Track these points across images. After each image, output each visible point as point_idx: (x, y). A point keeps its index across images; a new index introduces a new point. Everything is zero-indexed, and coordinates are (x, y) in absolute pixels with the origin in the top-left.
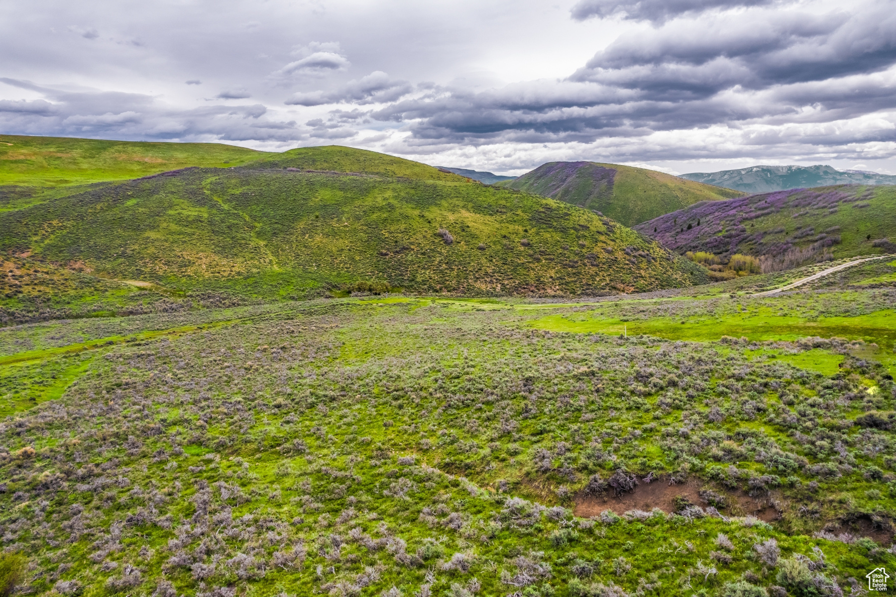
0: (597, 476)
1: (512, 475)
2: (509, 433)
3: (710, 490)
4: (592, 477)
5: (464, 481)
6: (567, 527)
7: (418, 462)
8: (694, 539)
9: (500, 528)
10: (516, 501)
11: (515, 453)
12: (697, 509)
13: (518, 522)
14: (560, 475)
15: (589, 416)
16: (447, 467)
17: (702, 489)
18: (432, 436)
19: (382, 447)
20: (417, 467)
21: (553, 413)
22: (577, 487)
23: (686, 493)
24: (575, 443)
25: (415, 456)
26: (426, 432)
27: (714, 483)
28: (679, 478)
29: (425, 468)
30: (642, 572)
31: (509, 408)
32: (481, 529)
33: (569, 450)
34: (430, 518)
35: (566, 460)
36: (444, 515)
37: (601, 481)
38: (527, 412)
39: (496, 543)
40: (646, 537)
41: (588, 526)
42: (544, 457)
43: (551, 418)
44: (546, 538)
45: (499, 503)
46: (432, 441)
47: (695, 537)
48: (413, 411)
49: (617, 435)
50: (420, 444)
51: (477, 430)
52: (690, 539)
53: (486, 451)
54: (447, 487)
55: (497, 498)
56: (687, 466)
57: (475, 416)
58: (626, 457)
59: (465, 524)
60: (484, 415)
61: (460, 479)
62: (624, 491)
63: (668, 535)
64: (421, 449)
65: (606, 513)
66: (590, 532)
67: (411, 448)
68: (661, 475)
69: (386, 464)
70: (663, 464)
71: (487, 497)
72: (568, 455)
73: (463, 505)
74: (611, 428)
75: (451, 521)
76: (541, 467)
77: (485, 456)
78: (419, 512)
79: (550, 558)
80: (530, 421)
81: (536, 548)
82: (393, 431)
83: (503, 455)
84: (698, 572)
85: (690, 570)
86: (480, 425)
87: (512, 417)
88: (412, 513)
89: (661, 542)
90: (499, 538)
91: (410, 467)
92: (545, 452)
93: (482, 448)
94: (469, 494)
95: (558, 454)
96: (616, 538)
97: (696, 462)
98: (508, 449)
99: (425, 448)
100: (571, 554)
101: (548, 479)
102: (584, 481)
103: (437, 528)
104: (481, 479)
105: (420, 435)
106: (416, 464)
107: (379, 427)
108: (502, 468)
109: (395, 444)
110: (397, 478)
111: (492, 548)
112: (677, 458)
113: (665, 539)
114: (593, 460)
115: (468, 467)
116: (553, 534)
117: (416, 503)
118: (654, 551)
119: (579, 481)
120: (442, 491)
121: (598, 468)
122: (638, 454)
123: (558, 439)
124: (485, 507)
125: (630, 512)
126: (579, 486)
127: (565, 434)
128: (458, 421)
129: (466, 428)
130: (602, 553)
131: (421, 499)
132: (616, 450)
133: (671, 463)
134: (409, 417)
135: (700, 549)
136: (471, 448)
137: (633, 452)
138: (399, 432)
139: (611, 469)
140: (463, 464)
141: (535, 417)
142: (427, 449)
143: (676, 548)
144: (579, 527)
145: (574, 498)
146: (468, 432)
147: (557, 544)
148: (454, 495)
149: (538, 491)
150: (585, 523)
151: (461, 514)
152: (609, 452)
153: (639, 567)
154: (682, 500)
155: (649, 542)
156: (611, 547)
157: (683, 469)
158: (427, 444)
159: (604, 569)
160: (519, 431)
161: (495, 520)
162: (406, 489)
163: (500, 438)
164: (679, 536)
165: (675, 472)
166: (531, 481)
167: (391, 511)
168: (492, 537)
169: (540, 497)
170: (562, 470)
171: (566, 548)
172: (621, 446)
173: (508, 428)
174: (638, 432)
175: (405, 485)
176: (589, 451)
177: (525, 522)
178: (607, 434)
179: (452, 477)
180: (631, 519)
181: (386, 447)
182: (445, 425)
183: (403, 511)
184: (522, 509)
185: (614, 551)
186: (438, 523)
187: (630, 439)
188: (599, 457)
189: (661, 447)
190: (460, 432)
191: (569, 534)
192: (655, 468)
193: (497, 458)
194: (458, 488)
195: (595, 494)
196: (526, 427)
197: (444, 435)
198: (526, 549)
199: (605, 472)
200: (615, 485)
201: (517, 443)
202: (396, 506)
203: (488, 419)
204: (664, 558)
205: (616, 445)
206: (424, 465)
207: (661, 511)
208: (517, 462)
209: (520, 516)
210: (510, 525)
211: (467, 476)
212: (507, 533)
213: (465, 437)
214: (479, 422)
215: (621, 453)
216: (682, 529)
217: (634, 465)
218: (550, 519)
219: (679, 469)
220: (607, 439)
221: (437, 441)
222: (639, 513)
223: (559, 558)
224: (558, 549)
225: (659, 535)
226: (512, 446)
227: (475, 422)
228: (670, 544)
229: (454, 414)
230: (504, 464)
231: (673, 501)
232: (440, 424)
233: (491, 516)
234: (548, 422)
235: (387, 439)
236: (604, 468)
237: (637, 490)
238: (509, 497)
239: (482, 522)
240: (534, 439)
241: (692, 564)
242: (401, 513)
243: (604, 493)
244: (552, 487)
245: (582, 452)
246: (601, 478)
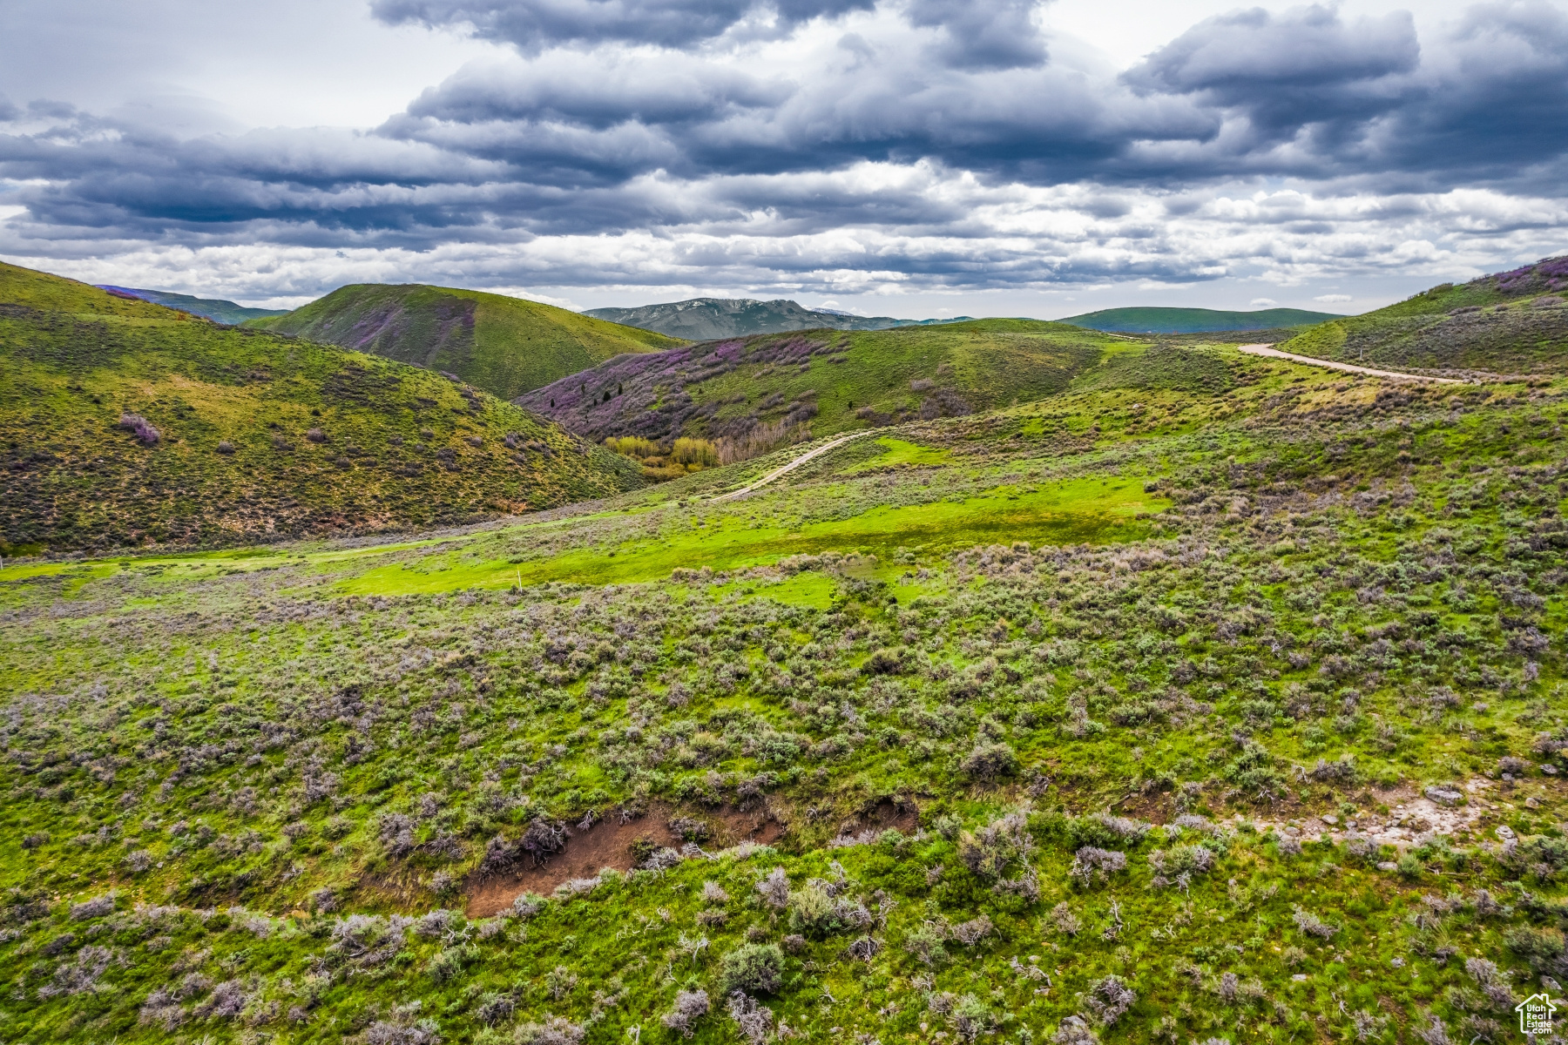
0: (500, 838)
1: (341, 875)
2: (324, 797)
3: (684, 818)
4: (490, 843)
5: (240, 914)
6: (457, 942)
7: (124, 902)
8: (670, 901)
9: (328, 982)
10: (355, 922)
11: (342, 833)
12: (668, 852)
13: (363, 960)
14: (433, 853)
15: (473, 736)
16: (197, 896)
17: (673, 819)
18: (152, 841)
19: (24, 894)
20: (123, 913)
21: (405, 744)
22: (466, 866)
23: (649, 832)
24: (452, 789)
25: (115, 892)
26: (137, 836)
27: (688, 804)
28: (635, 809)
29: (144, 910)
30: (597, 980)
31: (317, 751)
32: (286, 998)
33: (443, 805)
34: (167, 1012)
35: (440, 824)
36: (199, 993)
37: (506, 847)
38: (354, 752)
39: (322, 1014)
40: (596, 921)
41: (495, 930)
42: (398, 829)
43: (403, 754)
44: (422, 974)
45: (321, 935)
46: (153, 851)
47: (670, 898)
48: (99, 799)
49: (525, 761)
50: (124, 864)
51: (255, 807)
52: (663, 904)
53: (282, 842)
54: (200, 936)
55: (313, 927)
56: (645, 786)
57: (248, 780)
58: (544, 794)
59: (250, 997)
60: (268, 775)
61: (228, 912)
62: (550, 854)
63: (630, 906)
64: (129, 875)
65: (524, 898)
66: (499, 939)
67: (104, 878)
68: (607, 812)
69: (38, 928)
70: (607, 793)
71: (292, 930)
72: (443, 813)
73: (241, 962)
74: (514, 750)
75: (218, 1002)
76: (396, 847)
77: (279, 854)
78: (137, 1007)
79: (433, 1007)
80: (363, 768)
81: (405, 998)
82: (51, 853)
83: (318, 843)
84: (682, 952)
85: (669, 953)
86: (261, 796)
87: (326, 767)
88: (121, 1013)
89: (620, 922)
90: (328, 1003)
91: (105, 919)
92: (398, 818)
93: (271, 839)
94: (254, 934)
95: (424, 817)
96: (544, 937)
97: (657, 778)
98: (326, 830)
99: (139, 869)
100: (470, 988)
101: (411, 866)
102: (477, 852)
103: (186, 1026)
104: (277, 900)
105: (123, 846)
106: (119, 909)
107: (12, 852)
108: (318, 867)
109: (60, 880)
110: (73, 950)
111: (316, 1025)
112: (628, 776)
113: (626, 915)
114: (489, 813)
115: (244, 882)
116: (433, 964)
117: (129, 991)
118: (611, 939)
119: (469, 856)
120: (191, 947)
121: (500, 824)
122: (564, 784)
123: (420, 789)
124: (289, 953)
125: (563, 887)
126: (470, 864)
127: (433, 778)
128: (210, 797)
129: (231, 809)
130: (526, 969)
131: (140, 979)
132: (527, 787)
133: (620, 788)
134: (90, 814)
135: (681, 914)
136: (246, 845)
137: (556, 784)
138: (68, 851)
139: (522, 822)
140: (232, 881)
141: (371, 759)
142: (144, 871)
143: (644, 925)
144: (480, 937)
145: (463, 889)
146: (236, 814)
147: (443, 978)
148: (219, 947)
149: (395, 893)
150: (487, 926)
151: (239, 981)
152: (516, 792)
153: (590, 975)
154: (644, 844)
155: (602, 928)
156: (539, 954)
157: (639, 793)
158: (142, 860)
159: (533, 995)
160: (344, 790)
161: (315, 971)
162: (97, 969)
163: (306, 812)
164: (646, 904)
165: (628, 802)
166: (378, 878)
167: (64, 1026)
168: (314, 1005)
169: (399, 903)
170: (434, 843)
171: (461, 981)
172: (534, 778)
173: (321, 788)
174: (560, 748)
175: (97, 959)
176: (479, 799)
177: (374, 957)
178: (508, 761)
179: (208, 914)
180: (566, 897)
181: (35, 891)
182: (181, 813)
183: (97, 1016)
184: (368, 933)
185: (545, 961)
186: (188, 1015)
187: (549, 762)
188: (499, 805)
189: (600, 765)
190: (218, 818)
191: (463, 953)
192: (595, 802)
193: (306, 850)
194: (227, 931)
195: (502, 870)
196: (357, 779)
197: (181, 832)
198: (384, 1006)
199: (512, 829)
200: (533, 847)
201: (343, 814)
202: (75, 1013)
203: (278, 780)
204: (628, 946)
205: (525, 778)
206: (140, 907)
207: (613, 872)
208: (347, 849)
209: (364, 948)
210: (347, 970)
211: (243, 902)
212: (343, 987)
213: (231, 826)
214: (259, 790)
215: (536, 789)
216: (649, 891)
217: (560, 806)
218: (424, 938)
219: (634, 795)
220: (509, 770)
221: (166, 848)
222: (578, 884)
223: (449, 1002)
224: (446, 986)
225: (616, 910)
226: (331, 822)
227: (249, 792)
228: (635, 921)
229: (200, 786)
230: (321, 858)
231: (630, 848)
232: (168, 812)
233: (306, 966)
234: (397, 763)
235: (36, 874)
236: (510, 823)
237: (570, 846)
238: (338, 919)
239: (287, 982)
240: (375, 798)
241: (671, 943)
242: (89, 1025)
243: (515, 865)
244: (420, 879)
245: (469, 803)
246: (505, 840)
